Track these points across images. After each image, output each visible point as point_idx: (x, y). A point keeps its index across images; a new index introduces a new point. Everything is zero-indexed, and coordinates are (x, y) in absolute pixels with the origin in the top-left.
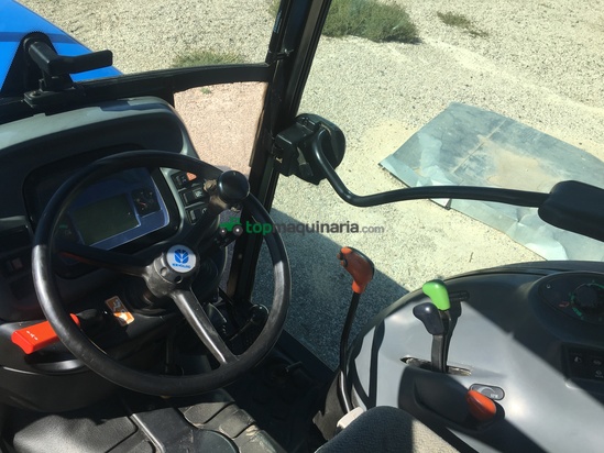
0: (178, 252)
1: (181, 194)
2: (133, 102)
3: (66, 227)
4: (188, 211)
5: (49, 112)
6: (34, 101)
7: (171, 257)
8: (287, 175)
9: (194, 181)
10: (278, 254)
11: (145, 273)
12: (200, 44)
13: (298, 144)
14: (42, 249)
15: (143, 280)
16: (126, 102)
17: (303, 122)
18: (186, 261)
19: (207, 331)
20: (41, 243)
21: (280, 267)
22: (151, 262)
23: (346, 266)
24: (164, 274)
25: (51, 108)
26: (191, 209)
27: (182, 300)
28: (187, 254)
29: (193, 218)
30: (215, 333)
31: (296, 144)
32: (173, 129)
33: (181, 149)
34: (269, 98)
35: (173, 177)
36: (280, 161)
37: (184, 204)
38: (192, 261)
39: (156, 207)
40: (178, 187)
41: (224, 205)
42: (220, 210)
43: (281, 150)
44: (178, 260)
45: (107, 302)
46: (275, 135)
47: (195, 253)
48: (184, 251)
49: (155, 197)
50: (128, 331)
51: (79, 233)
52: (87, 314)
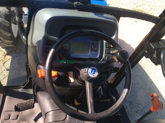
0: (93, 69)
1: (106, 50)
2: (105, 15)
3: (68, 45)
4: (106, 56)
5: (79, 10)
6: (76, 5)
7: (90, 70)
8: (147, 58)
9: (112, 47)
10: (127, 86)
11: (81, 70)
12: (141, 7)
13: (156, 49)
14: (53, 50)
15: (80, 72)
16: (103, 15)
17: (162, 42)
18: (94, 73)
19: (90, 99)
20: (54, 48)
21: (126, 90)
22: (84, 68)
23: (152, 100)
24: (85, 74)
25: (80, 9)
26: (107, 56)
27: (88, 84)
28: (95, 71)
29: (106, 59)
30: (92, 101)
31: (155, 49)
32: (114, 28)
33: (113, 36)
34: (153, 29)
35: (106, 44)
36: (147, 52)
37: (106, 53)
38: (96, 74)
39: (97, 51)
40: (106, 47)
41: (117, 60)
42: (115, 61)
43: (149, 49)
44: (92, 72)
45: (69, 72)
46: (149, 43)
47: (98, 72)
48: (95, 70)
49: (98, 47)
50: (70, 84)
51: (71, 49)
52: (61, 74)
